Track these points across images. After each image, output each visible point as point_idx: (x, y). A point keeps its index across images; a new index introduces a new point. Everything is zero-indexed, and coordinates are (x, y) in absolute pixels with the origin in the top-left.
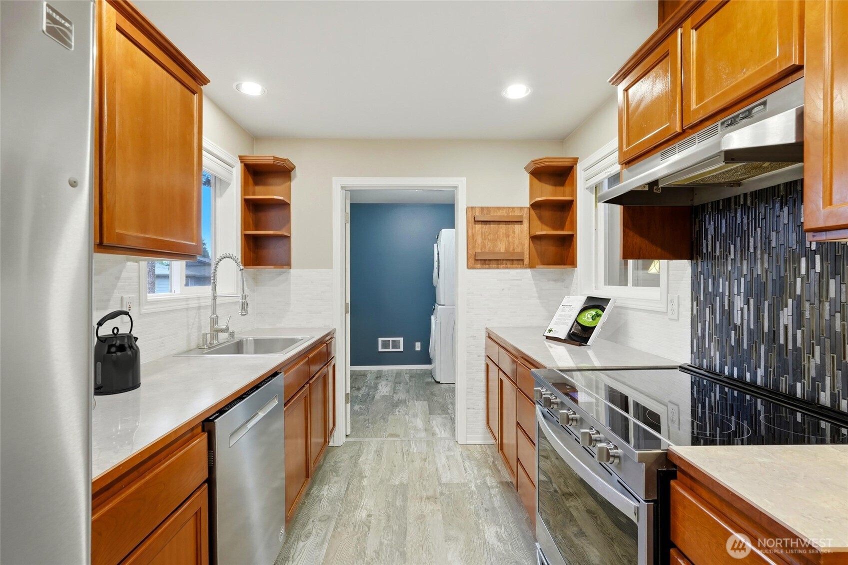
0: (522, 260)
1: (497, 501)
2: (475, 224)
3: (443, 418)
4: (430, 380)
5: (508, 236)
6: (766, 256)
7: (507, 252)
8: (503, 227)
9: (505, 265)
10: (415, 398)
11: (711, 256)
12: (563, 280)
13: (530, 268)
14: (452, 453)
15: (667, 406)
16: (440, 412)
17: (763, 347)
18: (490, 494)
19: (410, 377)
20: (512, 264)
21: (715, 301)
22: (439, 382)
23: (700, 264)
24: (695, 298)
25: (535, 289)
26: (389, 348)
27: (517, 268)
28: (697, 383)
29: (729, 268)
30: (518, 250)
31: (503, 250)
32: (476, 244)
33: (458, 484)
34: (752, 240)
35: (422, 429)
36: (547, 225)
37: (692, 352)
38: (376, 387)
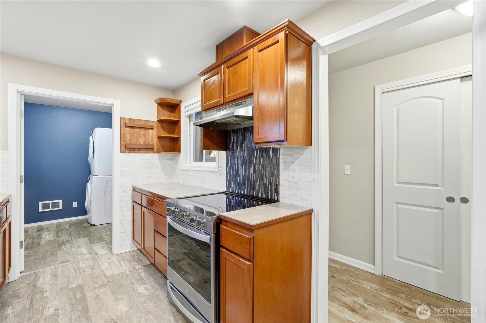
0: (153, 149)
1: (143, 275)
2: (125, 127)
3: (100, 244)
4: (86, 225)
5: (145, 135)
6: (247, 150)
7: (144, 144)
8: (142, 131)
9: (143, 151)
10: (77, 237)
11: (232, 150)
12: (174, 159)
13: (157, 153)
14: (111, 260)
15: (218, 209)
16: (98, 241)
17: (246, 181)
18: (139, 273)
19: (69, 225)
20: (147, 151)
21: (233, 166)
22: (94, 225)
23: (229, 152)
24: (227, 165)
25: (159, 164)
26: (50, 209)
27: (150, 153)
28: (228, 198)
29: (238, 154)
30: (151, 143)
31: (142, 143)
32: (126, 139)
33: (118, 274)
34: (243, 144)
35: (87, 253)
36: (166, 131)
37: (227, 186)
38: (40, 237)
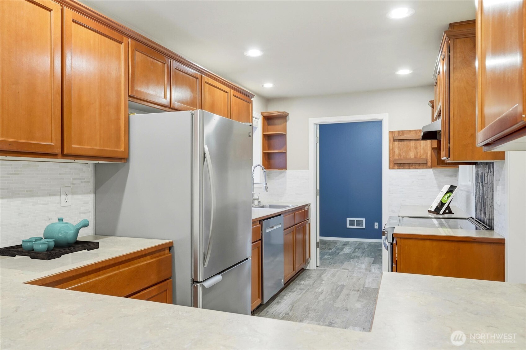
0: (426, 163)
2: (394, 141)
5: (416, 148)
7: (416, 158)
8: (413, 143)
9: (414, 167)
10: (367, 256)
13: (432, 168)
14: (377, 279)
25: (435, 182)
26: (355, 226)
27: (423, 168)
30: (424, 157)
32: (395, 154)
35: (364, 268)
38: (342, 249)
